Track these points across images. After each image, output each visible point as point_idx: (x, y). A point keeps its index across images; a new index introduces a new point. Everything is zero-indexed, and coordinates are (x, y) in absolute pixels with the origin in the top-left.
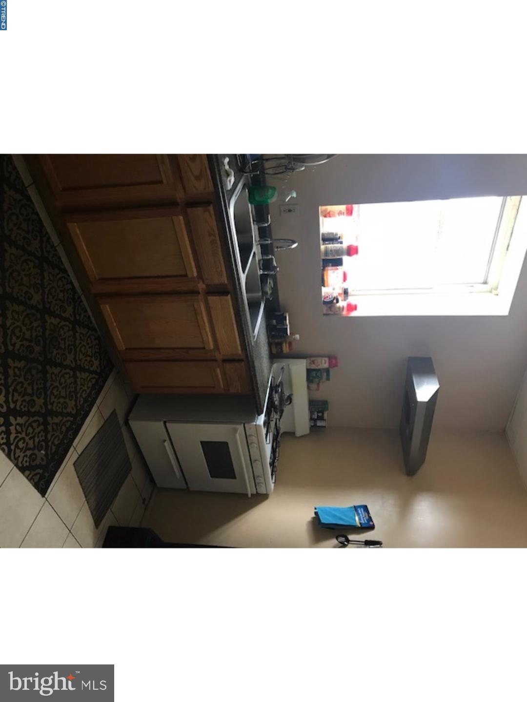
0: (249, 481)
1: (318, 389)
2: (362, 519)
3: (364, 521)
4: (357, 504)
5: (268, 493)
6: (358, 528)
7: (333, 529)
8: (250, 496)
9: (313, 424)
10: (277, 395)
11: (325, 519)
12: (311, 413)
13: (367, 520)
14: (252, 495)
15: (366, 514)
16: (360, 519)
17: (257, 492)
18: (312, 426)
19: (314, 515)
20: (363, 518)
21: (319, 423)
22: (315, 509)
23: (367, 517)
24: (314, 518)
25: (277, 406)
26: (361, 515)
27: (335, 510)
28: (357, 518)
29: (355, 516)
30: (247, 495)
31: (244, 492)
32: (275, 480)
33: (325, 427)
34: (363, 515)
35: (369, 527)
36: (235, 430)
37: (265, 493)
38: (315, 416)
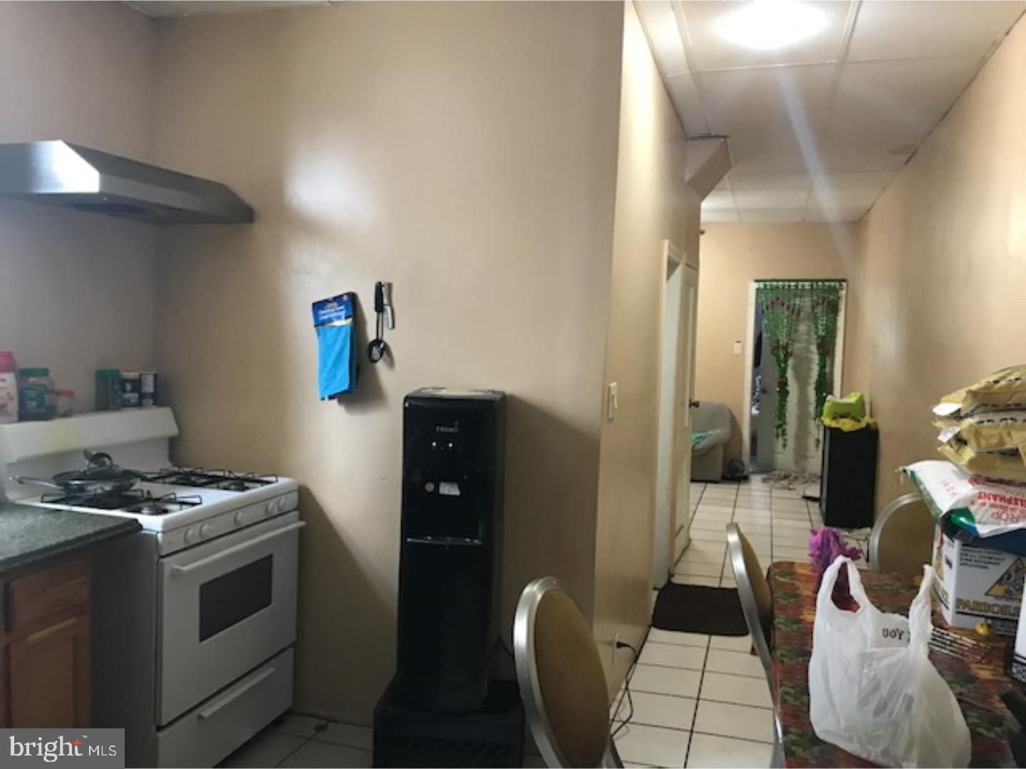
0: (277, 528)
1: (70, 394)
2: (338, 314)
3: (342, 310)
4: (312, 322)
5: (296, 488)
6: (355, 322)
7: (358, 368)
8: (302, 523)
9: (151, 401)
10: (90, 488)
11: (342, 382)
12: (126, 405)
13: (340, 305)
14: (301, 519)
15: (330, 305)
16: (339, 318)
17: (294, 510)
18: (155, 404)
19: (335, 401)
20: (336, 311)
21: (149, 387)
22: (323, 399)
23: (335, 304)
24: (340, 401)
25: (115, 487)
26: (332, 315)
27: (324, 363)
28: (337, 323)
29: (334, 327)
30: (301, 530)
31: (297, 535)
32: (272, 475)
33: (156, 376)
34: (331, 313)
35: (351, 302)
36: (177, 574)
37: (295, 495)
38: (134, 397)
